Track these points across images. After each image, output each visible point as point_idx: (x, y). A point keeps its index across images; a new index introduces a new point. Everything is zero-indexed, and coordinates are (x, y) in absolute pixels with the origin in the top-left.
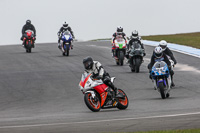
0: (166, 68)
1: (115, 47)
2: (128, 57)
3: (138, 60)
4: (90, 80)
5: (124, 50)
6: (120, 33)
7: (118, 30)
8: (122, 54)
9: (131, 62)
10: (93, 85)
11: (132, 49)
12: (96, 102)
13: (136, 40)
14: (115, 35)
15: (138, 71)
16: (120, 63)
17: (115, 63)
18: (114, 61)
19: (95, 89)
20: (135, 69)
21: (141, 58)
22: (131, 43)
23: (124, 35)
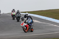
0: (31, 21)
1: (12, 14)
2: (16, 17)
3: (19, 18)
4: (24, 23)
5: (15, 15)
6: (14, 11)
7: (13, 10)
8: (14, 16)
9: (17, 19)
10: (25, 25)
11: (17, 15)
12: (26, 30)
13: (19, 12)
14: (12, 11)
15: (19, 21)
16: (14, 19)
17: (12, 19)
18: (12, 18)
19: (25, 26)
20: (18, 21)
21: (20, 18)
22: (17, 13)
23: (15, 11)
